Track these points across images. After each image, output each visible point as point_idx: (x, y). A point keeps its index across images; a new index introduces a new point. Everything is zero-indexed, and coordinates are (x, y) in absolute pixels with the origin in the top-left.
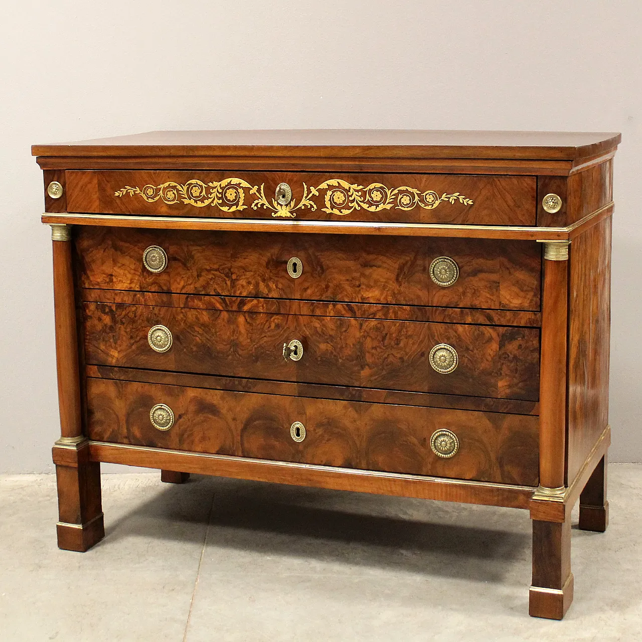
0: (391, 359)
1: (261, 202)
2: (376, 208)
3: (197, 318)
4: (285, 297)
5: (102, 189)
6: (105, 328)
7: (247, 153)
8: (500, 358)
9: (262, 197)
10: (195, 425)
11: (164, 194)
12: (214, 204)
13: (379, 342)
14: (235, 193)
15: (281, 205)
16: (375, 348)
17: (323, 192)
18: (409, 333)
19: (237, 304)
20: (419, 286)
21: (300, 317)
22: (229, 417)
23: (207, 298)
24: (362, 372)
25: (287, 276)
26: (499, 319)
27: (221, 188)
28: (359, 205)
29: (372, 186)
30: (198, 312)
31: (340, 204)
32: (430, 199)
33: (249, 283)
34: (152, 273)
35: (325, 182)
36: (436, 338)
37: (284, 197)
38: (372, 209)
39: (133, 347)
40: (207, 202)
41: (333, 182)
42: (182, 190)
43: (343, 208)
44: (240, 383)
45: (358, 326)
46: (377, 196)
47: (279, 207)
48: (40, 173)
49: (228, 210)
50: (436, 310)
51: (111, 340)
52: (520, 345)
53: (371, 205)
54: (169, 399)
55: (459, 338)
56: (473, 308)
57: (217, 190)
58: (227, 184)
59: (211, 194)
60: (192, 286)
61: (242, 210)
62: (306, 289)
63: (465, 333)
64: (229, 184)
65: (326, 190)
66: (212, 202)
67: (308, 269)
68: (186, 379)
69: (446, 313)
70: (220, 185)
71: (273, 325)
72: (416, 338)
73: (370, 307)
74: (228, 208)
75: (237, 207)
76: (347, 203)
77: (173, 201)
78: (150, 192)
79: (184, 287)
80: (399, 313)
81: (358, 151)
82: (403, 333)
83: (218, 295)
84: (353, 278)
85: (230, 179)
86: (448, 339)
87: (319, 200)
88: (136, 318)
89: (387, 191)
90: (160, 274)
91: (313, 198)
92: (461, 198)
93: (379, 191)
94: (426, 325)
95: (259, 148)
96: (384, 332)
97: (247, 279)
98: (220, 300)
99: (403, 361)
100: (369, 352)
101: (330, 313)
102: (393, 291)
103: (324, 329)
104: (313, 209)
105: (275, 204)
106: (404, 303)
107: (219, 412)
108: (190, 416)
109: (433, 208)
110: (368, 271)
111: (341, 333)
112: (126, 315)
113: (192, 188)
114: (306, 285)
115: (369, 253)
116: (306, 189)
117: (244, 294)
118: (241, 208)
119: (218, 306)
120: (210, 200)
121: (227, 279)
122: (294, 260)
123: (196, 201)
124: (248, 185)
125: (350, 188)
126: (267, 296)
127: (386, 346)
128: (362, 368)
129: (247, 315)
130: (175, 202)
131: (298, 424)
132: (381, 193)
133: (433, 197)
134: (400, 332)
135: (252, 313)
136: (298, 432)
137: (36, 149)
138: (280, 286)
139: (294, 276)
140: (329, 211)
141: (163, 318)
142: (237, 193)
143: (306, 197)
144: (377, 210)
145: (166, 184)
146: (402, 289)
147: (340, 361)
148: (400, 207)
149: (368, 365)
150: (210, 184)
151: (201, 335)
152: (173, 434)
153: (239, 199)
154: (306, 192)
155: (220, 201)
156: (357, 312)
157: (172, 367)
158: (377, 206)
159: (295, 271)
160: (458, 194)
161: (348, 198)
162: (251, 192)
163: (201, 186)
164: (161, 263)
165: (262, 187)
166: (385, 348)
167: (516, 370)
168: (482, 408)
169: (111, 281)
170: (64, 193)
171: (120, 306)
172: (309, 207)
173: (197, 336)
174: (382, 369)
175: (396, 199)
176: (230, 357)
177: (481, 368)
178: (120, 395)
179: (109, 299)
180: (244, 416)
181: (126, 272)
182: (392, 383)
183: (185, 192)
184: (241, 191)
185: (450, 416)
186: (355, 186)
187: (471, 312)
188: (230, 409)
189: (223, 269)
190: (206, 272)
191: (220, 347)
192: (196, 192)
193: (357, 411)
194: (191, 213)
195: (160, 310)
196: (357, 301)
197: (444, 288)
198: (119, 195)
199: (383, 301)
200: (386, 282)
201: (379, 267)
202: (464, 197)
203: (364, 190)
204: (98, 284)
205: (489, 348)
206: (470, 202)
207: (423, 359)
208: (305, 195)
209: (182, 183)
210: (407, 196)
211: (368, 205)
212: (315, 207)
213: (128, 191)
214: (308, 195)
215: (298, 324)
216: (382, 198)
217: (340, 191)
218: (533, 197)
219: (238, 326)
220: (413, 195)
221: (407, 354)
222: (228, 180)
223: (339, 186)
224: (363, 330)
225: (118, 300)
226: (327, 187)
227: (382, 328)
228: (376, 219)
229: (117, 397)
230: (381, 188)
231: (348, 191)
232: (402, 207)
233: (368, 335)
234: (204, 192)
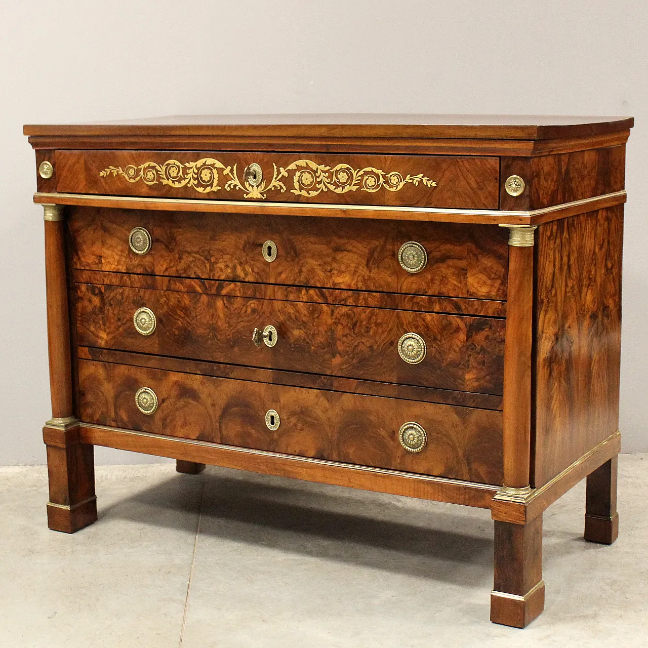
0: (361, 347)
1: (233, 183)
2: (343, 190)
3: (179, 301)
4: (260, 281)
5: (87, 169)
6: (94, 308)
7: (219, 133)
8: (467, 349)
9: (235, 178)
10: (177, 410)
11: (144, 175)
12: (191, 185)
13: (350, 330)
14: (210, 173)
15: (253, 186)
16: (346, 336)
17: (292, 173)
18: (379, 321)
19: (215, 288)
20: (388, 273)
21: (274, 302)
22: (209, 402)
23: (188, 281)
24: (333, 360)
25: (262, 259)
26: (466, 308)
27: (197, 169)
28: (326, 187)
29: (338, 167)
30: (179, 295)
31: (308, 185)
32: (394, 180)
33: (227, 266)
34: (137, 254)
35: (294, 163)
36: (405, 327)
37: (255, 177)
38: (339, 191)
39: (121, 329)
40: (184, 183)
41: (302, 163)
42: (161, 170)
43: (311, 189)
44: (219, 369)
45: (329, 312)
46: (343, 177)
47: (250, 189)
48: (32, 152)
49: (204, 190)
50: (405, 297)
51: (101, 322)
52: (488, 336)
53: (337, 186)
54: (152, 383)
55: (427, 327)
56: (440, 296)
57: (193, 171)
58: (202, 164)
59: (187, 174)
60: (174, 269)
62: (280, 274)
63: (433, 323)
64: (204, 164)
65: (295, 170)
66: (189, 183)
67: (282, 253)
68: (169, 363)
69: (415, 300)
70: (196, 165)
71: (249, 310)
72: (385, 326)
73: (341, 293)
74: (203, 189)
75: (211, 188)
76: (315, 184)
77: (153, 181)
78: (132, 172)
79: (166, 269)
80: (369, 299)
81: (324, 130)
82: (372, 321)
84: (325, 263)
85: (205, 159)
86: (416, 327)
87: (287, 181)
88: (123, 300)
89: (353, 171)
90: (144, 255)
91: (283, 179)
92: (425, 179)
93: (345, 172)
94: (395, 314)
95: (230, 127)
96: (355, 320)
97: (225, 262)
98: (200, 283)
99: (372, 350)
100: (340, 340)
101: (302, 298)
102: (363, 276)
104: (282, 190)
105: (247, 184)
106: (374, 289)
107: (199, 397)
108: (172, 400)
109: (398, 189)
110: (339, 256)
111: (314, 319)
112: (114, 297)
113: (170, 168)
114: (280, 269)
115: (340, 237)
116: (275, 170)
117: (222, 277)
118: (215, 189)
119: (198, 289)
120: (187, 181)
121: (206, 262)
122: (269, 243)
123: (173, 182)
124: (222, 166)
125: (317, 169)
126: (244, 280)
127: (356, 335)
128: (334, 356)
129: (225, 299)
130: (155, 182)
131: (273, 412)
132: (347, 174)
133: (398, 178)
134: (370, 318)
135: (230, 297)
136: (272, 420)
137: (27, 129)
138: (256, 270)
139: (269, 259)
140: (297, 192)
141: (148, 301)
142: (211, 173)
143: (276, 178)
144: (343, 192)
145: (146, 165)
146: (372, 275)
147: (313, 348)
148: (365, 189)
149: (339, 353)
150: (187, 164)
151: (183, 318)
152: (157, 417)
153: (213, 180)
154: (275, 173)
155: (196, 182)
156: (328, 298)
157: (156, 350)
158: (343, 187)
159: (270, 254)
160: (422, 175)
161: (316, 179)
162: (225, 172)
163: (178, 166)
164: (145, 245)
165: (235, 167)
166: (354, 335)
167: (484, 363)
168: (450, 401)
169: (100, 262)
170: (54, 174)
171: (109, 287)
172: (279, 188)
173: (178, 320)
174: (353, 358)
175: (361, 180)
176: (210, 341)
177: (449, 360)
178: (109, 378)
179: (98, 281)
180: (222, 402)
181: (114, 254)
182: (361, 372)
183: (163, 172)
184: (215, 171)
185: (418, 408)
186: (322, 167)
187: (439, 300)
188: (210, 395)
189: (203, 251)
190: (187, 255)
191: (201, 331)
192: (173, 172)
193: (328, 400)
194: (168, 193)
195: (145, 292)
196: (329, 286)
197: (412, 275)
198: (104, 175)
199: (353, 287)
200: (356, 267)
201: (349, 251)
202: (428, 178)
203: (331, 171)
204: (88, 265)
205: (457, 338)
206: (434, 184)
207: (392, 348)
208: (275, 176)
209: (161, 163)
210: (372, 177)
211: (335, 187)
212: (285, 189)
213: (112, 171)
214: (278, 176)
215: (273, 310)
216: (348, 179)
217: (308, 172)
218: (496, 179)
219: (216, 310)
220: (378, 176)
221: (376, 342)
222: (203, 160)
223: (308, 167)
224: (334, 317)
225: (107, 281)
226: (296, 168)
227: (353, 315)
228: (343, 201)
229: (106, 379)
230: (347, 168)
231: (315, 172)
232: (368, 188)
233: (339, 322)
234: (181, 173)
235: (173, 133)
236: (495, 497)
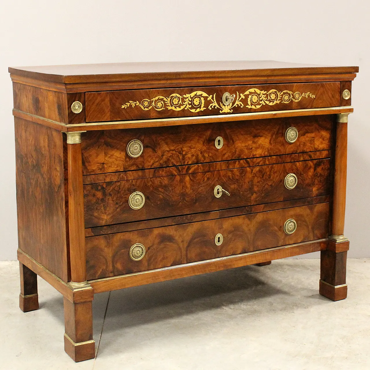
0: (266, 186)
1: (214, 105)
3: (160, 182)
4: (213, 161)
5: (112, 104)
6: (97, 200)
7: (211, 75)
8: (314, 176)
9: (214, 102)
10: (158, 251)
11: (155, 105)
12: (187, 108)
13: (261, 178)
14: (199, 100)
15: (225, 106)
16: (259, 182)
18: (275, 171)
19: (186, 169)
20: (280, 145)
21: (221, 171)
22: (180, 240)
23: (167, 169)
24: (252, 197)
25: (214, 148)
26: (314, 156)
27: (191, 98)
28: (265, 102)
29: (271, 91)
30: (161, 179)
31: (256, 103)
32: (297, 96)
33: (193, 155)
34: (132, 158)
35: (248, 91)
37: (227, 100)
38: (271, 104)
39: (118, 210)
40: (182, 107)
41: (252, 90)
42: (167, 101)
43: (257, 105)
44: (186, 218)
45: (250, 171)
46: (273, 96)
47: (223, 107)
49: (195, 111)
50: (287, 156)
51: (102, 208)
52: (323, 168)
53: (270, 102)
54: (141, 239)
55: (297, 169)
56: (303, 152)
57: (189, 100)
58: (194, 95)
59: (185, 102)
60: (158, 163)
61: (203, 110)
62: (224, 155)
63: (299, 166)
64: (196, 95)
65: (249, 95)
66: (186, 107)
67: (226, 142)
69: (292, 157)
70: (190, 96)
71: (206, 179)
72: (278, 172)
73: (256, 160)
74: (195, 110)
75: (200, 109)
76: (259, 102)
77: (161, 108)
78: (146, 104)
79: (153, 164)
80: (271, 160)
81: (268, 72)
83: (174, 166)
84: (248, 145)
85: (196, 92)
86: (292, 170)
87: (245, 101)
88: (120, 190)
89: (278, 93)
90: (138, 158)
91: (242, 100)
93: (275, 94)
94: (283, 165)
95: (218, 72)
96: (263, 173)
97: (192, 153)
98: (176, 169)
99: (272, 187)
100: (256, 185)
101: (237, 166)
102: (268, 148)
103: (234, 176)
104: (241, 106)
105: (221, 105)
106: (273, 155)
107: (174, 239)
108: (155, 247)
109: (299, 101)
110: (256, 140)
111: (242, 177)
112: (114, 189)
113: (173, 99)
114: (225, 152)
115: (257, 129)
116: (238, 95)
117: (190, 163)
118: (202, 109)
119: (174, 173)
120: (184, 106)
121: (180, 155)
122: (219, 138)
123: (175, 107)
124: (206, 95)
125: (260, 93)
126: (203, 162)
128: (252, 194)
129: (191, 175)
130: (163, 109)
131: (219, 235)
132: (275, 95)
133: (299, 95)
134: (271, 171)
135: (194, 174)
136: (219, 239)
138: (210, 155)
139: (219, 147)
140: (249, 107)
141: (138, 187)
142: (200, 100)
143: (238, 100)
144: (273, 104)
145: (157, 98)
146: (272, 147)
147: (241, 193)
148: (284, 102)
149: (255, 192)
150: (184, 96)
151: (163, 193)
152: (144, 261)
153: (201, 104)
154: (238, 97)
155: (190, 106)
156: (250, 164)
157: (144, 217)
158: (273, 102)
159: (219, 145)
160: (309, 92)
161: (259, 99)
162: (208, 99)
163: (179, 98)
164: (140, 150)
165: (215, 95)
166: (263, 181)
167: (321, 181)
168: (306, 204)
169: (103, 167)
170: (84, 109)
171: (109, 183)
172: (239, 106)
173: (160, 194)
174: (262, 194)
175: (282, 97)
176: (180, 203)
177: (306, 183)
178: (109, 245)
179: (101, 180)
180: (188, 238)
181: (114, 160)
182: (266, 200)
183: (169, 102)
184: (202, 99)
185: (292, 212)
186: (263, 92)
187: (302, 155)
188: (180, 236)
189: (178, 149)
190: (167, 152)
191: (175, 198)
192: (176, 101)
193: (249, 220)
194: (173, 114)
195: (136, 182)
196: (251, 157)
197: (293, 143)
198: (125, 107)
199: (263, 155)
200: (265, 144)
202: (311, 94)
203: (267, 93)
204: (93, 171)
205: (310, 171)
206: (314, 97)
207: (281, 183)
208: (238, 99)
209: (167, 96)
210: (287, 95)
211: (269, 102)
212: (243, 106)
213: (131, 104)
214: (239, 98)
215: (220, 176)
216: (275, 98)
217: (255, 95)
218: (339, 92)
219: (185, 183)
220: (289, 94)
221: (274, 182)
222: (195, 93)
223: (255, 92)
224: (253, 173)
225: (108, 180)
226: (249, 93)
227: (262, 170)
228: (273, 109)
229: (106, 246)
230: (276, 92)
231: (259, 95)
232: (285, 101)
233: (256, 175)
234: (181, 101)
235: (181, 77)
236: (337, 242)
